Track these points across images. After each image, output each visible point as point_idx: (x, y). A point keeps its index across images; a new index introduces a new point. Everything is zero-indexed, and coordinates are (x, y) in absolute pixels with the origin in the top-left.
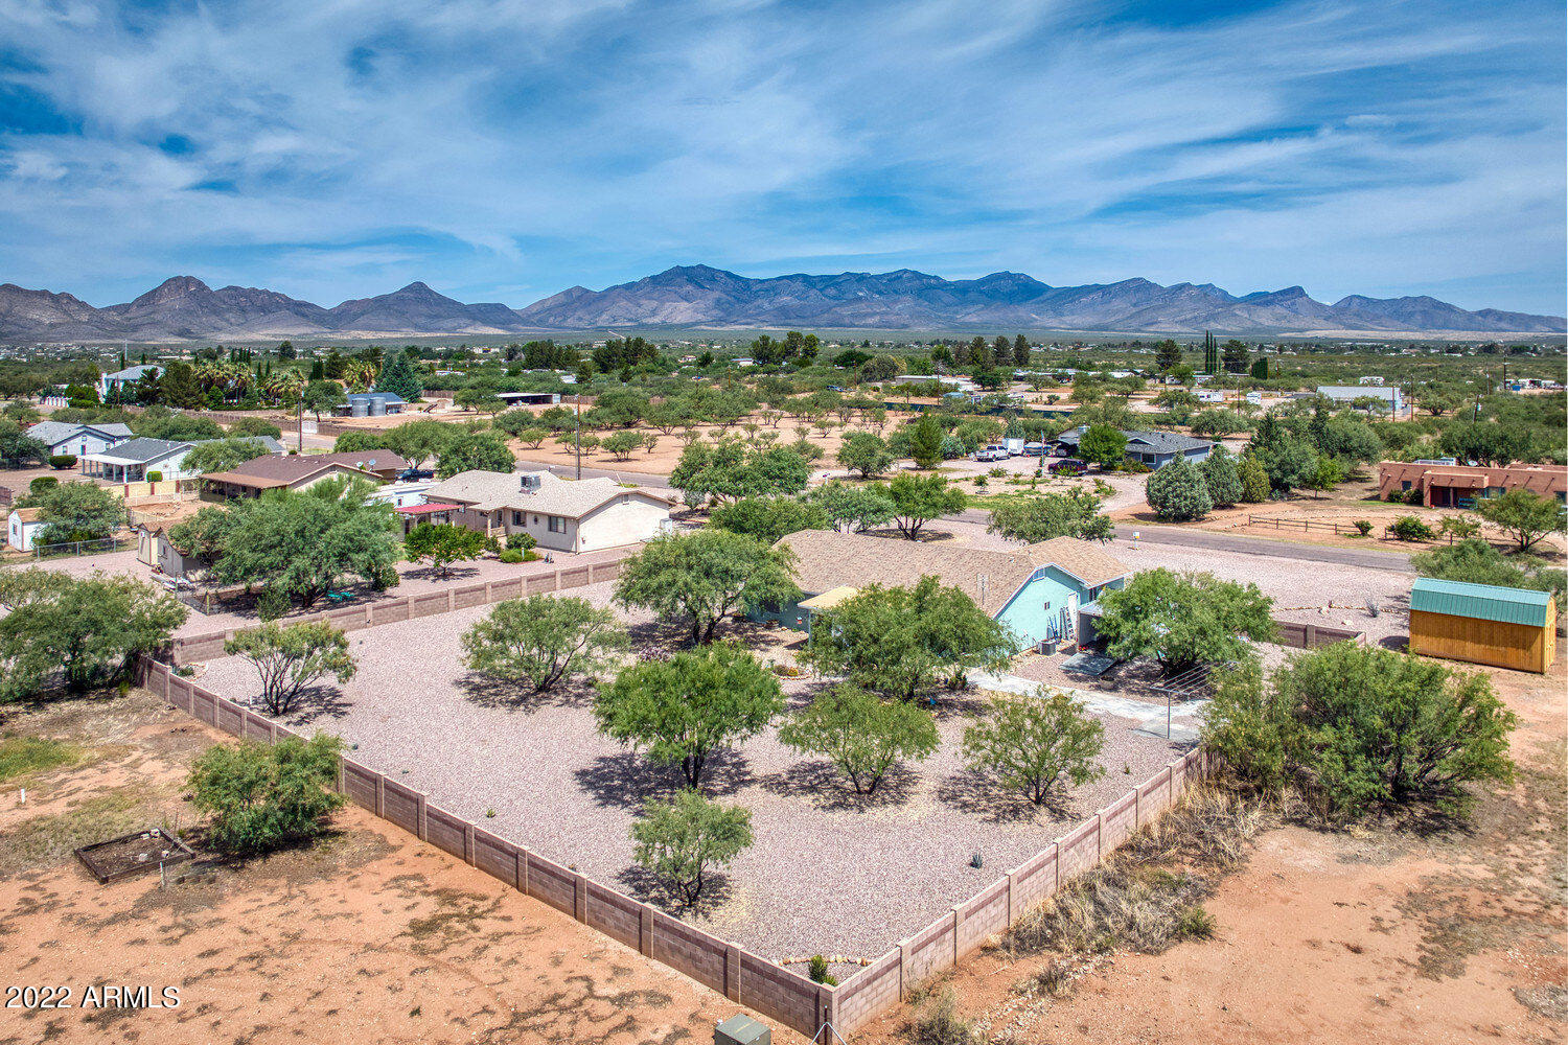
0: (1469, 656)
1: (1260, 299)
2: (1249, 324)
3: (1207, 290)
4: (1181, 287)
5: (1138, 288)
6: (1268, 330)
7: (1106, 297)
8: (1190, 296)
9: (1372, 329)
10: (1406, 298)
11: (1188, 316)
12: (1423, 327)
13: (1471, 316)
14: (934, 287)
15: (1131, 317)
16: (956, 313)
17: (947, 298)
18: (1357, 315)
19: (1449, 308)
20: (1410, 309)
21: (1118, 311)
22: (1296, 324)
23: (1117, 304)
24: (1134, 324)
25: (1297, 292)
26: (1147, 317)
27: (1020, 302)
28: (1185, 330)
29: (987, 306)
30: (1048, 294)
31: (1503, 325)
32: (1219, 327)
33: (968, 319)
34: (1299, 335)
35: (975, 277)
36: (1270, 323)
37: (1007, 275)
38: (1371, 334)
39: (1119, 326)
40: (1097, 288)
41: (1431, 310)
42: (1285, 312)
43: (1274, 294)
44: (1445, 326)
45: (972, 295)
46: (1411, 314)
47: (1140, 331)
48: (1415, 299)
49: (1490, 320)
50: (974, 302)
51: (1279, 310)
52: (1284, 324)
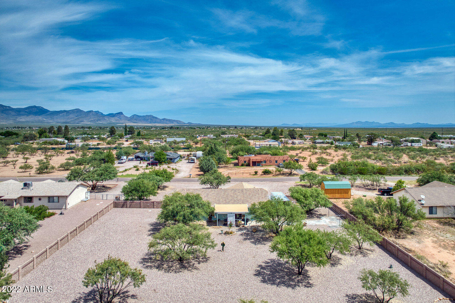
0: (337, 197)
1: (111, 115)
2: (109, 122)
3: (97, 113)
4: (90, 111)
5: (78, 112)
6: (114, 123)
7: (68, 114)
8: (93, 114)
9: (139, 123)
10: (147, 115)
11: (92, 120)
12: (150, 123)
13: (161, 120)
14: (8, 110)
15: (76, 120)
16: (17, 118)
17: (13, 113)
18: (136, 119)
19: (156, 118)
20: (147, 118)
21: (71, 118)
22: (121, 122)
23: (71, 116)
24: (77, 121)
25: (121, 113)
26: (80, 120)
27: (39, 115)
28: (92, 123)
29: (28, 115)
30: (48, 113)
31: (168, 122)
32: (101, 123)
33: (21, 120)
34: (122, 125)
35: (23, 107)
36: (114, 121)
37: (35, 107)
38: (139, 124)
39: (72, 122)
40: (65, 111)
41: (152, 118)
42: (118, 119)
43: (115, 114)
44: (155, 123)
45: (21, 113)
46: (148, 119)
47: (78, 124)
48: (149, 116)
49: (165, 121)
50: (23, 115)
51: (116, 118)
52: (118, 122)
